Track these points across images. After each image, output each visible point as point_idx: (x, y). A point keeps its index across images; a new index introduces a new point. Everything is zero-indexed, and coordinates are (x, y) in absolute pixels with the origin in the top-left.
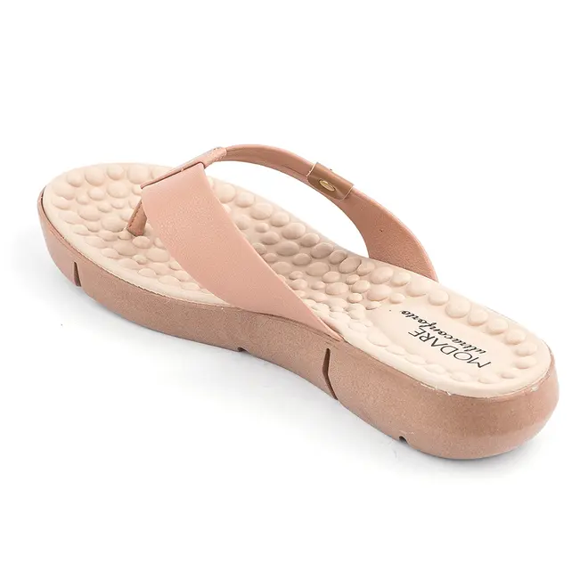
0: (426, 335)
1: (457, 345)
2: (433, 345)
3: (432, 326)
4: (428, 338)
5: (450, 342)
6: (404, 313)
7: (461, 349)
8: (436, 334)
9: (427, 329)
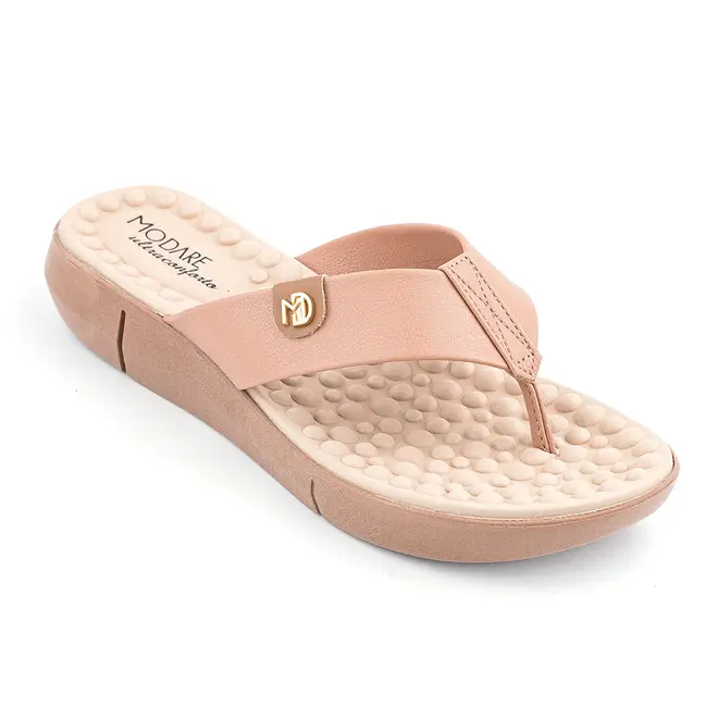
0: (193, 261)
1: (158, 251)
2: (187, 249)
3: (183, 271)
4: (190, 257)
5: (166, 255)
6: (213, 286)
7: (155, 246)
8: (181, 263)
9: (189, 267)
